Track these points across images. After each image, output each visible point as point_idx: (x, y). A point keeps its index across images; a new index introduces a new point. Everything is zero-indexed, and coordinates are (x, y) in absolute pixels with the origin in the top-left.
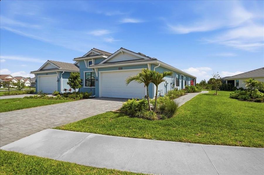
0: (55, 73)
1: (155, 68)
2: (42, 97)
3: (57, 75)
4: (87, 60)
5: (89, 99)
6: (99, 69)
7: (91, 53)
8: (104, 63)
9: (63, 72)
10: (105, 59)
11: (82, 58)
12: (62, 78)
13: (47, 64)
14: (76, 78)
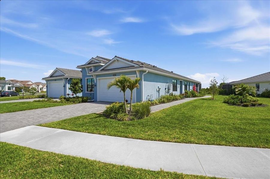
0: (61, 79)
1: (144, 75)
2: (48, 100)
3: (63, 81)
4: (88, 67)
5: (87, 103)
6: (97, 76)
7: (92, 61)
8: (101, 70)
9: (68, 78)
10: (102, 66)
11: (85, 65)
12: (67, 84)
13: (55, 72)
14: (76, 84)
